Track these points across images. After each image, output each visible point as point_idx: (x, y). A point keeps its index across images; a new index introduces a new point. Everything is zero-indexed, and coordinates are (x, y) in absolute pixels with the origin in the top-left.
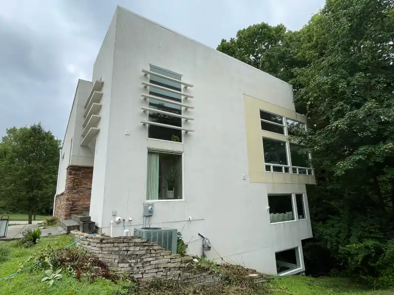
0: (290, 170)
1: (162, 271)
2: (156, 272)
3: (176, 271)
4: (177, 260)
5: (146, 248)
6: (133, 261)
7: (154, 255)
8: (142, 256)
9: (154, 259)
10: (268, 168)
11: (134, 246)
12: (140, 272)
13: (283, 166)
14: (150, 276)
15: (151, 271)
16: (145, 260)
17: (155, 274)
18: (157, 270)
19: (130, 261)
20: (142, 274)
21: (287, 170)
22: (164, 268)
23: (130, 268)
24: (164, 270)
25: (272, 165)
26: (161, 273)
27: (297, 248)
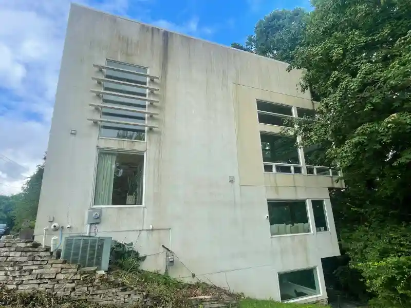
0: (304, 171)
1: (47, 283)
2: (39, 284)
3: (68, 284)
4: (70, 271)
5: (29, 254)
6: (11, 269)
7: (39, 263)
8: (22, 263)
9: (37, 267)
10: (268, 168)
11: (15, 251)
12: (15, 283)
13: (292, 166)
14: (27, 287)
15: (31, 282)
16: (24, 268)
17: (36, 286)
18: (39, 281)
19: (7, 269)
20: (18, 285)
21: (298, 170)
22: (50, 279)
23: (5, 277)
24: (49, 281)
25: (274, 165)
26: (46, 286)
27: (315, 268)
